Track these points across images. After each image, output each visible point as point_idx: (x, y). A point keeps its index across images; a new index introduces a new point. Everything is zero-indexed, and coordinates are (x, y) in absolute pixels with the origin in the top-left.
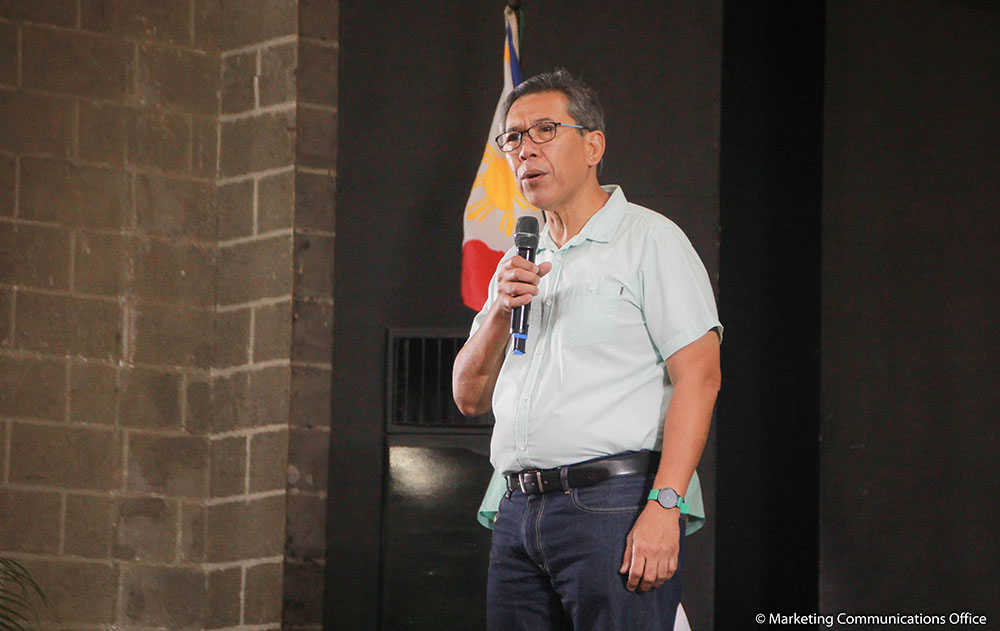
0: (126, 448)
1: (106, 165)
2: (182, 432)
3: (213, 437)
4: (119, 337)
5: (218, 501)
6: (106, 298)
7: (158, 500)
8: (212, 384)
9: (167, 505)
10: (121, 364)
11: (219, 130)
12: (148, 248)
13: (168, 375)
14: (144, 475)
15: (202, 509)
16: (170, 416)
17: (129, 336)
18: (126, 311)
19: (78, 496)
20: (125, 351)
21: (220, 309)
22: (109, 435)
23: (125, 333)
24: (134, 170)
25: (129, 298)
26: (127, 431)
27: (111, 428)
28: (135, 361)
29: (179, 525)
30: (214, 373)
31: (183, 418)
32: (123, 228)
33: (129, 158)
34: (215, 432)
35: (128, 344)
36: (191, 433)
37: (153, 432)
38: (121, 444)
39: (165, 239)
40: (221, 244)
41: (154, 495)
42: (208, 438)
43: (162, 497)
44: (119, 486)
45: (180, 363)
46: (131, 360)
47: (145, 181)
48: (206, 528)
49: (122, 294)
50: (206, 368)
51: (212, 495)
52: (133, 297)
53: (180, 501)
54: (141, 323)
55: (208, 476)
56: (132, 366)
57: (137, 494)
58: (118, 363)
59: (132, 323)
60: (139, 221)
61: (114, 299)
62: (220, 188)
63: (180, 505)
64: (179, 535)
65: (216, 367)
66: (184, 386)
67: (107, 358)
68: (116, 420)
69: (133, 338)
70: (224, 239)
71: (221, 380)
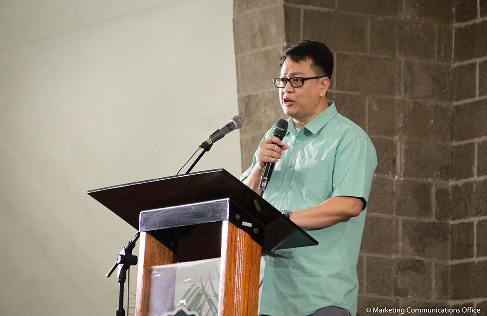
0: (400, 229)
1: (387, 56)
2: (433, 219)
3: (451, 223)
4: (394, 161)
5: (456, 262)
6: (386, 137)
7: (420, 260)
8: (450, 190)
9: (426, 263)
10: (396, 177)
11: (454, 32)
12: (411, 106)
13: (423, 184)
14: (411, 246)
15: (447, 267)
16: (425, 209)
17: (400, 161)
18: (398, 145)
19: (373, 258)
20: (398, 170)
21: (455, 143)
22: (390, 221)
23: (398, 159)
24: (401, 59)
25: (400, 137)
26: (400, 218)
27: (391, 217)
28: (404, 176)
29: (433, 276)
30: (452, 183)
31: (434, 211)
32: (397, 95)
33: (400, 52)
34: (454, 219)
35: (400, 165)
36: (439, 219)
37: (416, 219)
38: (397, 225)
39: (421, 101)
40: (455, 103)
41: (417, 258)
42: (449, 223)
43: (422, 259)
44: (397, 252)
45: (431, 177)
46: (402, 175)
47: (409, 65)
48: (449, 278)
49: (396, 135)
50: (447, 180)
51: (453, 259)
52: (403, 136)
53: (434, 261)
54: (407, 152)
55: (449, 246)
56: (402, 179)
57: (408, 257)
58: (394, 177)
59: (402, 153)
60: (406, 91)
61: (391, 138)
62: (454, 69)
63: (433, 264)
64: (434, 283)
65: (453, 179)
66: (433, 191)
67: (388, 174)
68: (394, 212)
69: (403, 161)
70: (458, 99)
71: (456, 187)
